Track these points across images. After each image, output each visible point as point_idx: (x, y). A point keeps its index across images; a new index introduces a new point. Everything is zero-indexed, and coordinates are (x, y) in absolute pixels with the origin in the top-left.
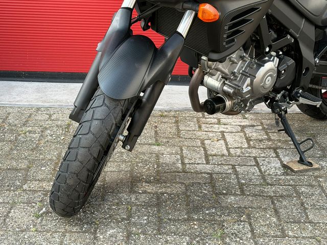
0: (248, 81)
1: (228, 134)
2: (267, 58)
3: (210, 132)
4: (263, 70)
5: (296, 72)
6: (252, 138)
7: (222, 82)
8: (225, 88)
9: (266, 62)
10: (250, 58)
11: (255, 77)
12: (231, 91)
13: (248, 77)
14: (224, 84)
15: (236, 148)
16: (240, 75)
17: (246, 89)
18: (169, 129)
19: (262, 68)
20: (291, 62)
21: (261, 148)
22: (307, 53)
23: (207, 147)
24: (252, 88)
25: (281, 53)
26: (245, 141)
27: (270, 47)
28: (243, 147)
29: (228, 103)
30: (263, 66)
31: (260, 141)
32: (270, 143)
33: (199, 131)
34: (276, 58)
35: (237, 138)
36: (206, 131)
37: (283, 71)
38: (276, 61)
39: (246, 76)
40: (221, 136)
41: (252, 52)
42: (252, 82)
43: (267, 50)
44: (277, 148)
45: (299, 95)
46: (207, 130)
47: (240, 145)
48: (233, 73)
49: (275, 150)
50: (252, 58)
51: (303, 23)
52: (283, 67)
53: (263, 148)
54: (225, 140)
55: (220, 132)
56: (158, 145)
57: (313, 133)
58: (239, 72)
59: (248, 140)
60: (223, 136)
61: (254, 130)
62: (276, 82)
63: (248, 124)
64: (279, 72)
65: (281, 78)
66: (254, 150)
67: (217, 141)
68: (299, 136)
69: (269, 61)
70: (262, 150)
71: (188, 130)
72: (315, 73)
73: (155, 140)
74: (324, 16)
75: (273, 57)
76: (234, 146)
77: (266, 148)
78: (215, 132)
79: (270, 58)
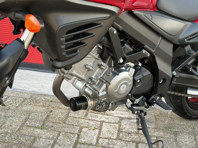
0: (104, 86)
1: (106, 124)
2: (124, 68)
3: (92, 120)
4: (117, 79)
5: (154, 82)
6: (123, 130)
7: (84, 85)
8: (87, 90)
9: (122, 71)
10: (109, 66)
11: (110, 84)
12: (90, 93)
13: (105, 83)
14: (86, 86)
15: (105, 138)
16: (99, 80)
17: (102, 93)
18: (60, 114)
20: (147, 73)
21: (126, 141)
23: (82, 134)
24: (107, 93)
25: (140, 64)
26: (117, 132)
27: (124, 58)
28: (112, 138)
29: (90, 103)
30: (118, 75)
31: (129, 134)
32: (136, 137)
33: (83, 118)
34: (131, 69)
35: (111, 129)
36: (89, 120)
37: (139, 81)
38: (132, 71)
39: (103, 82)
40: (99, 125)
41: (110, 61)
42: (107, 87)
44: (140, 142)
45: (154, 101)
46: (90, 119)
47: (110, 136)
48: (91, 79)
49: (137, 143)
50: (110, 67)
52: (139, 77)
53: (128, 141)
54: (100, 130)
55: (100, 122)
56: (41, 129)
57: (176, 131)
58: (97, 77)
59: (120, 131)
60: (101, 125)
61: (129, 123)
63: (127, 116)
64: (134, 81)
65: (137, 86)
66: (119, 142)
67: (94, 130)
68: (164, 132)
69: (125, 71)
70: (127, 142)
71: (75, 117)
72: (176, 83)
73: (42, 123)
74: (181, 37)
75: (129, 68)
76: (105, 136)
77: (130, 141)
78: (97, 121)
79: (127, 68)
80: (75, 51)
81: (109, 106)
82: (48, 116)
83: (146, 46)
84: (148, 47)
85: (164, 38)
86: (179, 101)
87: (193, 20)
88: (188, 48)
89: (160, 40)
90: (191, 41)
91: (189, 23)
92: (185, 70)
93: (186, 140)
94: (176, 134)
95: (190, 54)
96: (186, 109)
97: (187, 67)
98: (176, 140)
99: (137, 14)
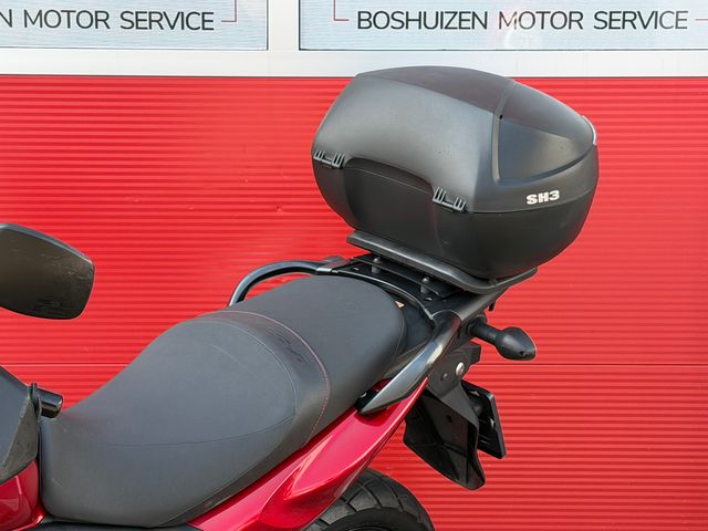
87: (184, 521)
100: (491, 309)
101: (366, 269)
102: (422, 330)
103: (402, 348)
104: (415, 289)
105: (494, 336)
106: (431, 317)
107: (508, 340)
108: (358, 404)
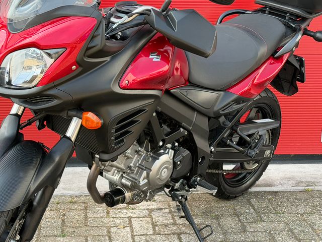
0: (145, 173)
1: (135, 219)
2: (162, 151)
3: (117, 218)
4: (158, 163)
5: (193, 161)
6: (158, 223)
7: (120, 175)
8: (124, 181)
9: (161, 155)
10: (146, 151)
11: (151, 170)
12: (129, 183)
13: (144, 170)
14: (122, 177)
15: (141, 235)
16: (137, 168)
17: (143, 182)
18: (76, 217)
19: (157, 161)
20: (186, 153)
21: (166, 234)
22: (202, 143)
23: (113, 235)
24: (149, 181)
25: (176, 144)
26: (151, 226)
27: (164, 141)
28: (148, 233)
29: (128, 195)
30: (158, 159)
31: (166, 226)
32: (175, 228)
33: (106, 217)
34: (170, 150)
35: (143, 224)
36: (114, 218)
37: (179, 162)
38: (171, 152)
39: (142, 169)
40: (128, 222)
41: (147, 145)
42: (148, 174)
43: (161, 144)
44: (181, 234)
45: (196, 183)
46: (115, 216)
47: (145, 232)
48: (129, 167)
49: (179, 235)
50: (147, 151)
51: (195, 117)
52: (179, 158)
53: (168, 234)
54: (131, 227)
55: (127, 218)
56: (63, 236)
57: (217, 215)
58: (135, 165)
59: (154, 225)
60: (130, 222)
61: (161, 214)
62: (172, 173)
63: (156, 207)
64: (175, 164)
65: (178, 169)
66: (158, 237)
67: (124, 228)
68: (204, 218)
69: (164, 153)
70: (167, 236)
71: (96, 217)
72: (213, 159)
73: (61, 231)
74: (216, 108)
75: (168, 150)
76: (140, 233)
77: (170, 234)
78: (123, 218)
79: (165, 151)
80: (122, 141)
81: (146, 196)
82: (63, 221)
83: (184, 124)
84: (185, 125)
85: (200, 112)
86: (215, 179)
87: (225, 88)
88: (222, 119)
89: (195, 116)
90: (226, 111)
91: (222, 93)
92: (222, 144)
93: (229, 222)
94: (217, 218)
95: (225, 125)
96: (224, 187)
97: (224, 140)
98: (219, 225)
99: (174, 92)
100: (308, 26)
101: (263, 11)
102: (289, 31)
103: (284, 37)
104: (284, 17)
105: (313, 34)
106: (294, 26)
107: (318, 35)
108: (273, 55)
